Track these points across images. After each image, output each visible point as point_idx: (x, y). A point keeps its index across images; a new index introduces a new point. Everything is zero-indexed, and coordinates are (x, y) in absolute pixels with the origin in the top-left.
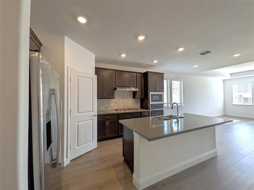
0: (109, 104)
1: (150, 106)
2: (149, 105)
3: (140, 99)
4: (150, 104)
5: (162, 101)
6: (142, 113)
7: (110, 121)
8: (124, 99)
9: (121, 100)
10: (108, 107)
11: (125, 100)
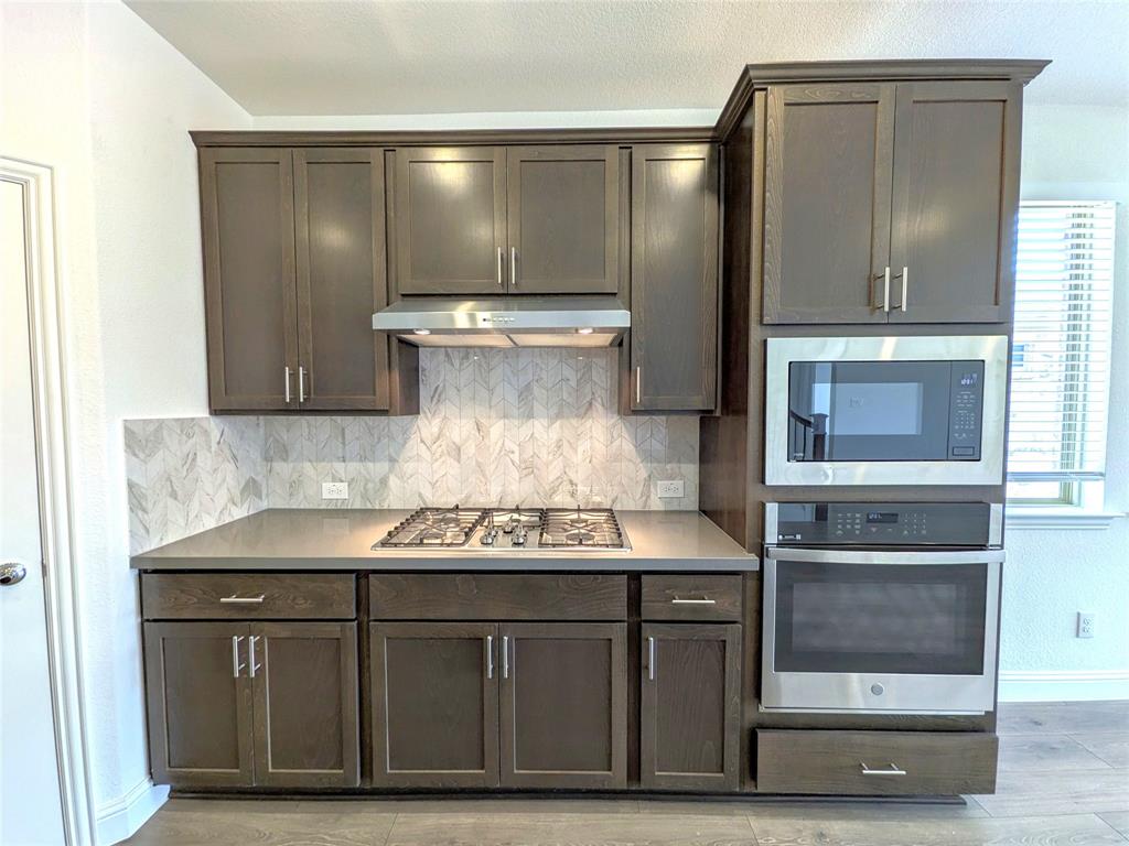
0: (392, 460)
1: (772, 511)
2: (754, 493)
3: (696, 420)
4: (767, 483)
5: (973, 454)
6: (644, 578)
7: (284, 634)
8: (530, 416)
9: (496, 429)
10: (384, 482)
11: (538, 426)
